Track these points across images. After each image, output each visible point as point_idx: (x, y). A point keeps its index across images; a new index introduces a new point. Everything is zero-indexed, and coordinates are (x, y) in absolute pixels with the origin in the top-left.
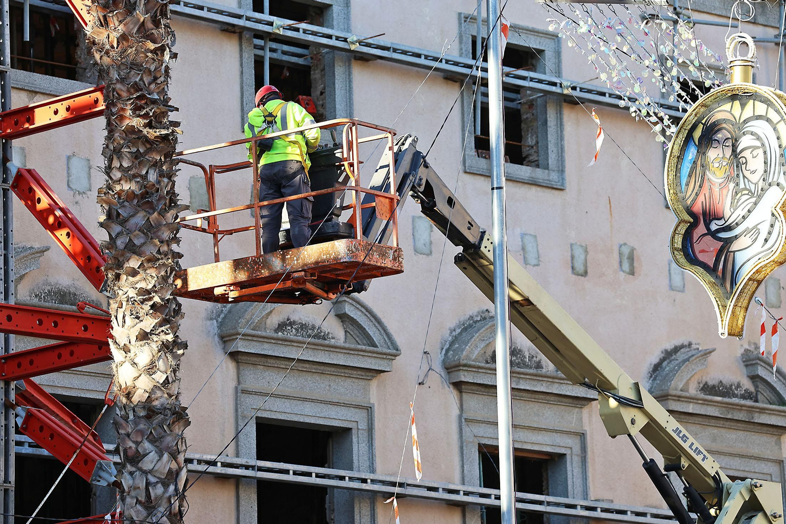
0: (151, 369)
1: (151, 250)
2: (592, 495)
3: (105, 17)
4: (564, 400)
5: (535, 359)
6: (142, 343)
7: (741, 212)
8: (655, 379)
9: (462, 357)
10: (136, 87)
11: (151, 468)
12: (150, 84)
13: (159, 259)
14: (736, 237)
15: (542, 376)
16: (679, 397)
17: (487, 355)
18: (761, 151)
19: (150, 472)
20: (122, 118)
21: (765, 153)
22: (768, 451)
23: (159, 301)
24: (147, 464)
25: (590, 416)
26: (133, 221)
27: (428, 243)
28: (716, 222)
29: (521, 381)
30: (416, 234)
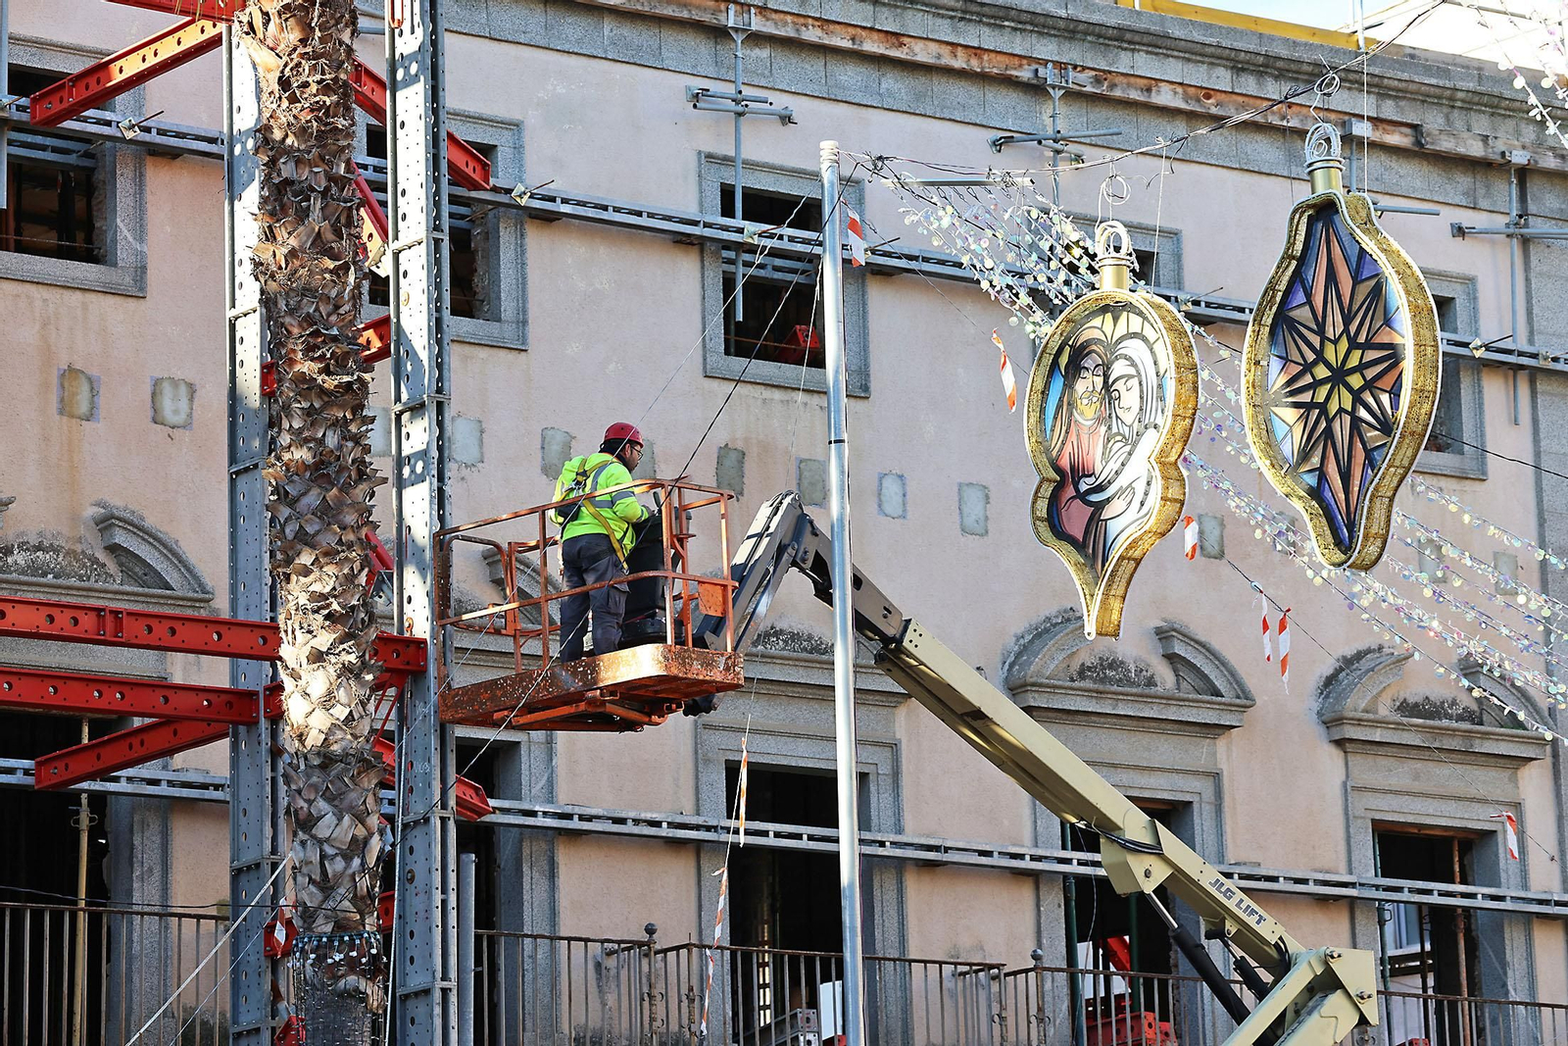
0: (328, 701)
1: (329, 540)
2: (1231, 856)
3: (270, 227)
4: (1187, 728)
5: (1144, 673)
6: (315, 666)
7: (1113, 466)
8: (1327, 697)
9: (1030, 672)
10: (309, 320)
11: (327, 836)
12: (329, 315)
13: (338, 553)
14: (1108, 500)
15: (1151, 697)
16: (1359, 720)
17: (1072, 670)
18: (1135, 382)
19: (327, 840)
20: (292, 362)
21: (1140, 384)
22: (1499, 791)
23: (338, 608)
24: (323, 830)
25: (1229, 749)
26: (305, 501)
27: (983, 518)
28: (1087, 480)
29: (1120, 704)
30: (964, 507)
